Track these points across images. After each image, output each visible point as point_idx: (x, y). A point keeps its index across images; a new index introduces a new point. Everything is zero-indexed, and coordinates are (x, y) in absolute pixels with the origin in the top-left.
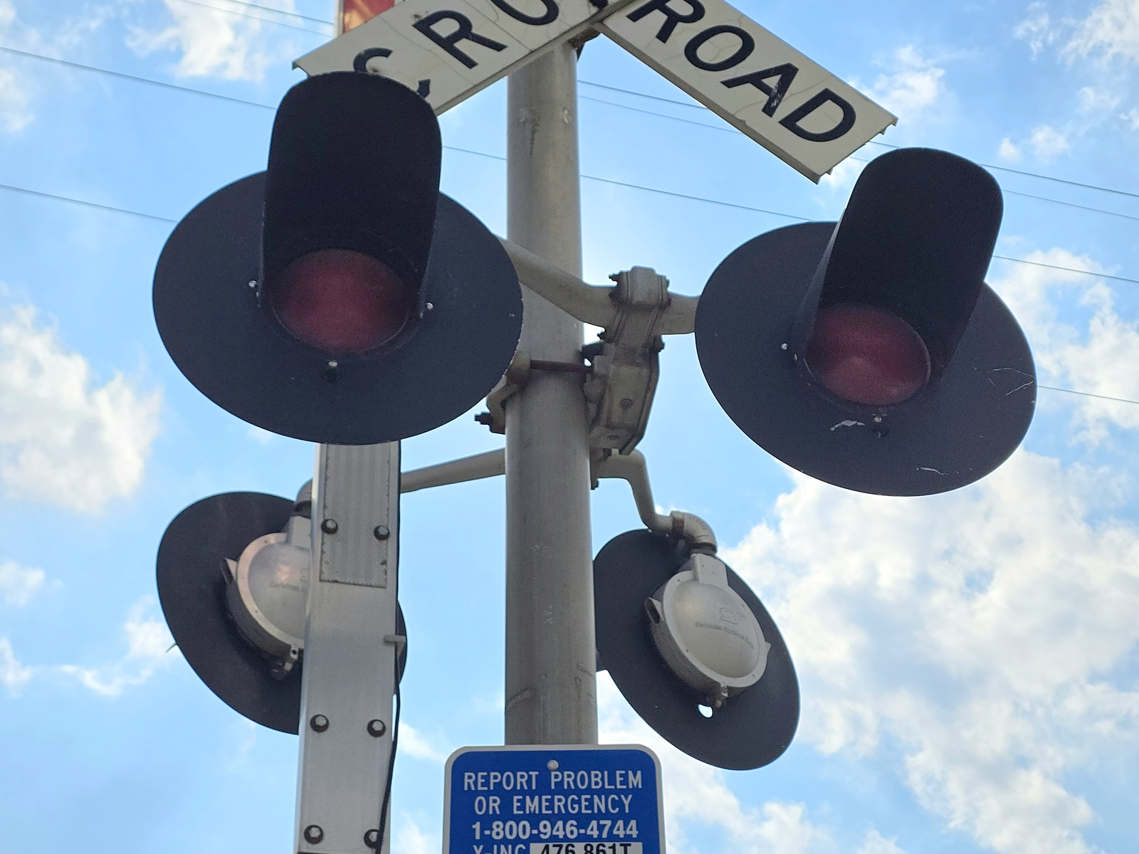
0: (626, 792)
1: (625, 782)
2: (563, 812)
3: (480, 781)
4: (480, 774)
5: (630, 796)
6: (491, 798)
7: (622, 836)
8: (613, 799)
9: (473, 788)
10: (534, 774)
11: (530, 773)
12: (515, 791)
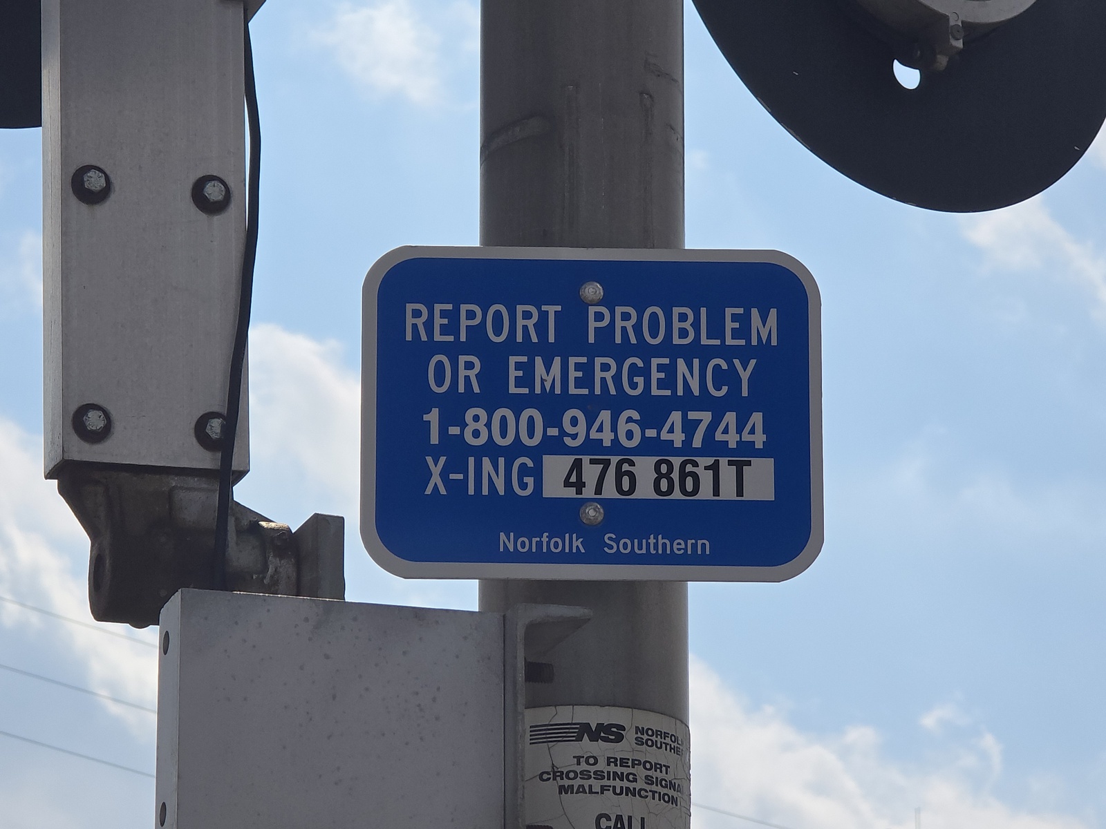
0: (744, 354)
1: (743, 331)
2: (613, 391)
3: (439, 321)
4: (438, 307)
5: (753, 362)
6: (462, 359)
7: (732, 445)
8: (717, 367)
9: (424, 338)
10: (552, 310)
11: (544, 308)
12: (511, 346)
